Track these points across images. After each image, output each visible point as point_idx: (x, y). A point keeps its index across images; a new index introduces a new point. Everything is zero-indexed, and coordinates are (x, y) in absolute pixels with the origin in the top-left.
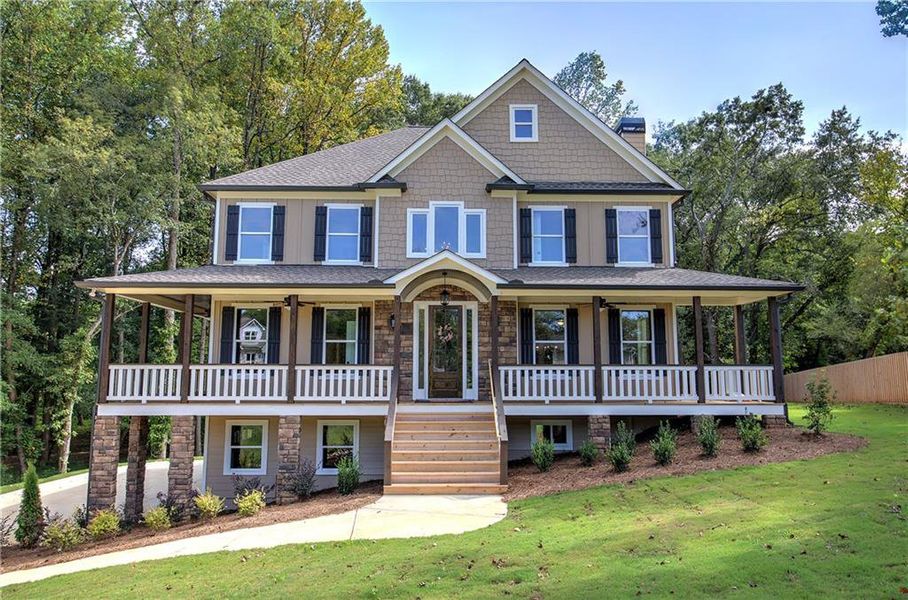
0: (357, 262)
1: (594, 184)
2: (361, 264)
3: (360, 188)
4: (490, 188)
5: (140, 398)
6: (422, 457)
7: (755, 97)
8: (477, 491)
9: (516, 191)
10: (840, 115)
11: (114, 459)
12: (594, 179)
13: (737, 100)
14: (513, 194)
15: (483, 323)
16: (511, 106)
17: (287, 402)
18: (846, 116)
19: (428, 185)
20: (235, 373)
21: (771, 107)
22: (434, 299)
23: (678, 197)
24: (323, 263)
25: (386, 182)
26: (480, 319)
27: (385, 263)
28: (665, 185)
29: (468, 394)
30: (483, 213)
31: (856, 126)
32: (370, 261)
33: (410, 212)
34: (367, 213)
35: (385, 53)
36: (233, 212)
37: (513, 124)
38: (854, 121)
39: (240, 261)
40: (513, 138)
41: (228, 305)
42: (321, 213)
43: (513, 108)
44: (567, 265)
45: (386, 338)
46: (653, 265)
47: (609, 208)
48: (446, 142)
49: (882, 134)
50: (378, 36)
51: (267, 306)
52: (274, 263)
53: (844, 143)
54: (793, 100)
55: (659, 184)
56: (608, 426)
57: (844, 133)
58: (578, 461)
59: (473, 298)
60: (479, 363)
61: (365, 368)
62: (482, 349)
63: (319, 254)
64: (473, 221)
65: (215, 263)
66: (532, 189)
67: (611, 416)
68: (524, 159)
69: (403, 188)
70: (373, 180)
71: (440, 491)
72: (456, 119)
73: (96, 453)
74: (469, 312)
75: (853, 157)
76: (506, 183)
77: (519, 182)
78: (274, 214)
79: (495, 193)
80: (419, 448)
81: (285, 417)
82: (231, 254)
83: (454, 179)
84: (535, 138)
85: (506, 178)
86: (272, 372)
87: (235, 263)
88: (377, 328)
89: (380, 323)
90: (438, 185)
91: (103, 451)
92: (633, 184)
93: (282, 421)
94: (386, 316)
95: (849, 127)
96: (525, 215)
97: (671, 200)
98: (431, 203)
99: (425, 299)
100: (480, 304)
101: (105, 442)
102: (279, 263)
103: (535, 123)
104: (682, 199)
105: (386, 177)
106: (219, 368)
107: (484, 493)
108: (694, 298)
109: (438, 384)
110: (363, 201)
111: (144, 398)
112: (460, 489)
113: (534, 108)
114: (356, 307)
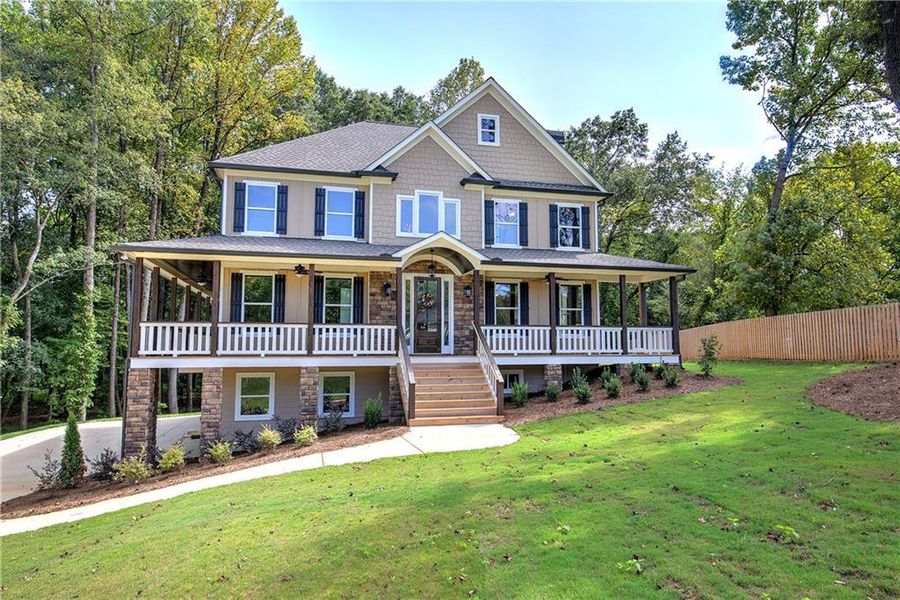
0: (352, 238)
1: (542, 184)
2: (355, 240)
3: (358, 174)
4: (463, 183)
5: (171, 352)
6: (431, 397)
7: (613, 117)
8: (481, 421)
9: (483, 186)
10: (673, 138)
11: (147, 407)
12: (541, 180)
13: (597, 118)
14: (481, 188)
15: (458, 292)
16: (479, 115)
17: (307, 355)
18: (677, 139)
19: (413, 176)
20: (244, 331)
21: (624, 126)
22: (418, 271)
23: (601, 198)
24: (323, 238)
25: (380, 172)
26: (455, 289)
27: (378, 240)
28: (594, 188)
29: (445, 349)
30: (458, 202)
31: (684, 147)
32: (363, 237)
33: (399, 198)
34: (361, 197)
35: (297, 44)
36: (240, 189)
37: (480, 130)
38: (683, 144)
39: (247, 233)
40: (480, 142)
41: (236, 272)
42: (320, 194)
43: (480, 117)
44: (521, 247)
45: (379, 303)
46: (584, 250)
47: (552, 203)
48: (428, 140)
49: (703, 156)
50: (290, 26)
51: (273, 274)
52: (278, 236)
53: (675, 160)
54: (640, 122)
55: (589, 187)
56: (560, 372)
57: (675, 152)
58: (544, 398)
59: (450, 272)
60: (455, 325)
61: (359, 327)
62: (457, 313)
63: (319, 231)
64: (450, 208)
65: (223, 233)
66: (497, 185)
67: (563, 365)
68: (488, 159)
69: (394, 176)
70: (370, 169)
71: (454, 422)
72: (437, 121)
73: (130, 402)
74: (446, 283)
75: (680, 171)
76: (477, 179)
77: (488, 178)
78: (279, 193)
79: (468, 186)
80: (427, 391)
81: (306, 368)
82: (238, 226)
83: (435, 173)
84: (497, 143)
85: (477, 175)
86: (278, 330)
87: (242, 234)
88: (371, 295)
89: (374, 290)
90: (422, 177)
91: (137, 400)
92: (571, 186)
93: (303, 371)
94: (379, 285)
95: (678, 147)
96: (489, 205)
97: (596, 199)
98: (416, 191)
99: (411, 271)
100: (455, 277)
101: (139, 392)
102: (283, 236)
103: (497, 131)
104: (604, 200)
105: (379, 167)
106: (229, 326)
107: (486, 422)
108: (620, 276)
109: (421, 342)
110: (357, 187)
111: (175, 352)
112: (468, 420)
113: (497, 119)
114: (352, 277)
